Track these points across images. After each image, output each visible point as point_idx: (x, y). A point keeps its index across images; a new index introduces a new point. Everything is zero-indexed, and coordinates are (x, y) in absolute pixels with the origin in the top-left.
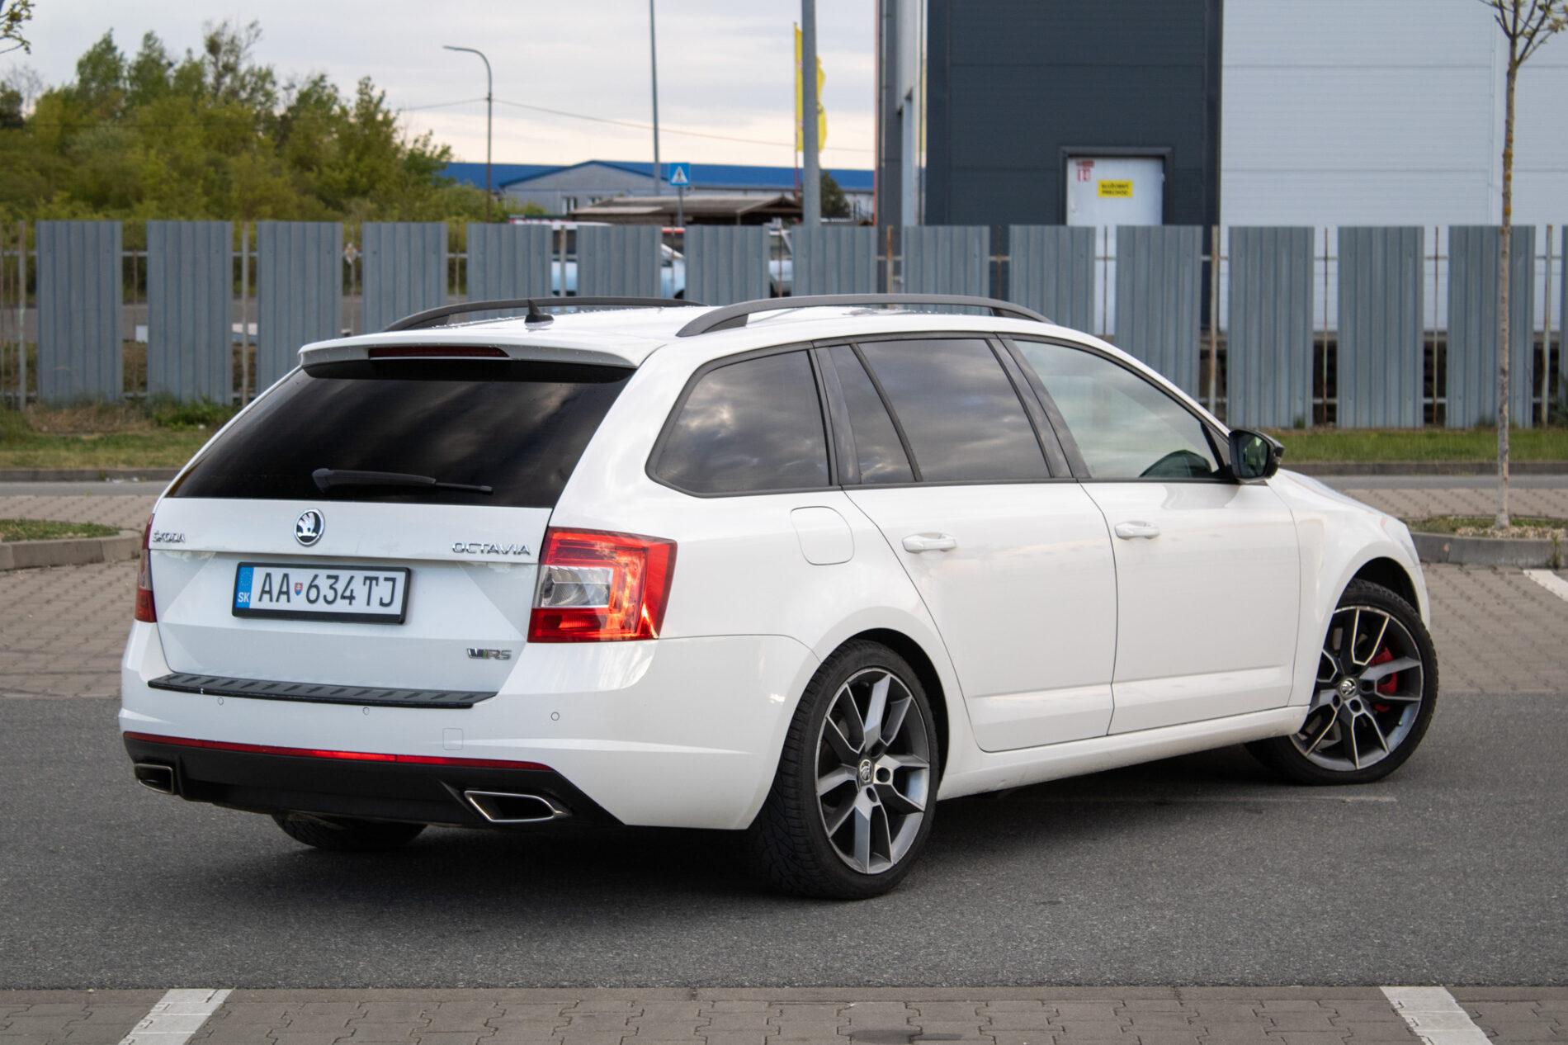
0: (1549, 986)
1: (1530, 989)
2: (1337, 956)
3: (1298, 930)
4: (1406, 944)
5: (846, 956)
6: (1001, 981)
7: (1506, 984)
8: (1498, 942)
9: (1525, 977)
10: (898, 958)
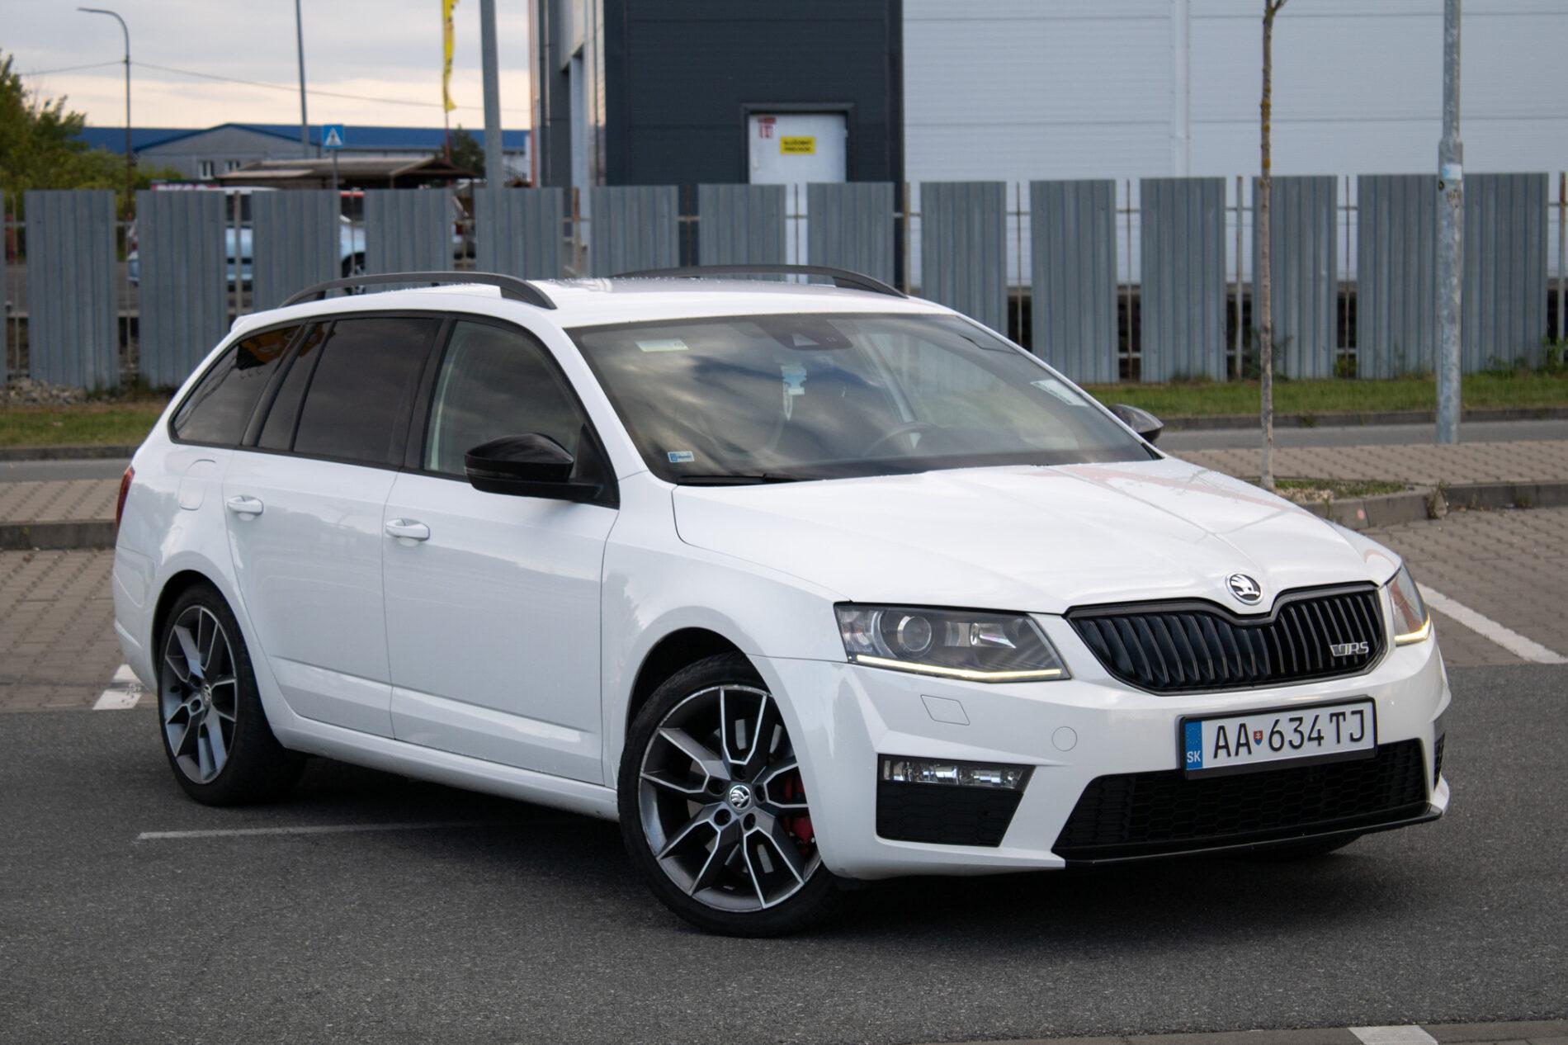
0: (1531, 1019)
1: (1511, 1024)
2: (1286, 990)
3: (1229, 960)
4: (1353, 973)
5: (744, 1011)
6: (929, 1036)
7: (1483, 1020)
8: (1452, 967)
9: (1501, 1010)
10: (802, 1011)
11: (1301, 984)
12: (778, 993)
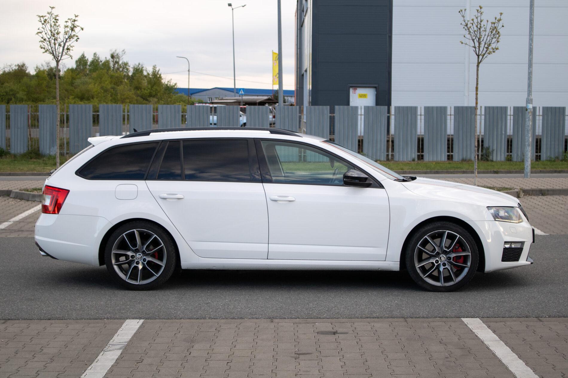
0: (507, 318)
1: (502, 319)
2: (448, 309)
3: (436, 302)
4: (466, 306)
5: (313, 310)
7: (495, 317)
8: (491, 305)
9: (500, 315)
11: (452, 308)
12: (322, 307)
